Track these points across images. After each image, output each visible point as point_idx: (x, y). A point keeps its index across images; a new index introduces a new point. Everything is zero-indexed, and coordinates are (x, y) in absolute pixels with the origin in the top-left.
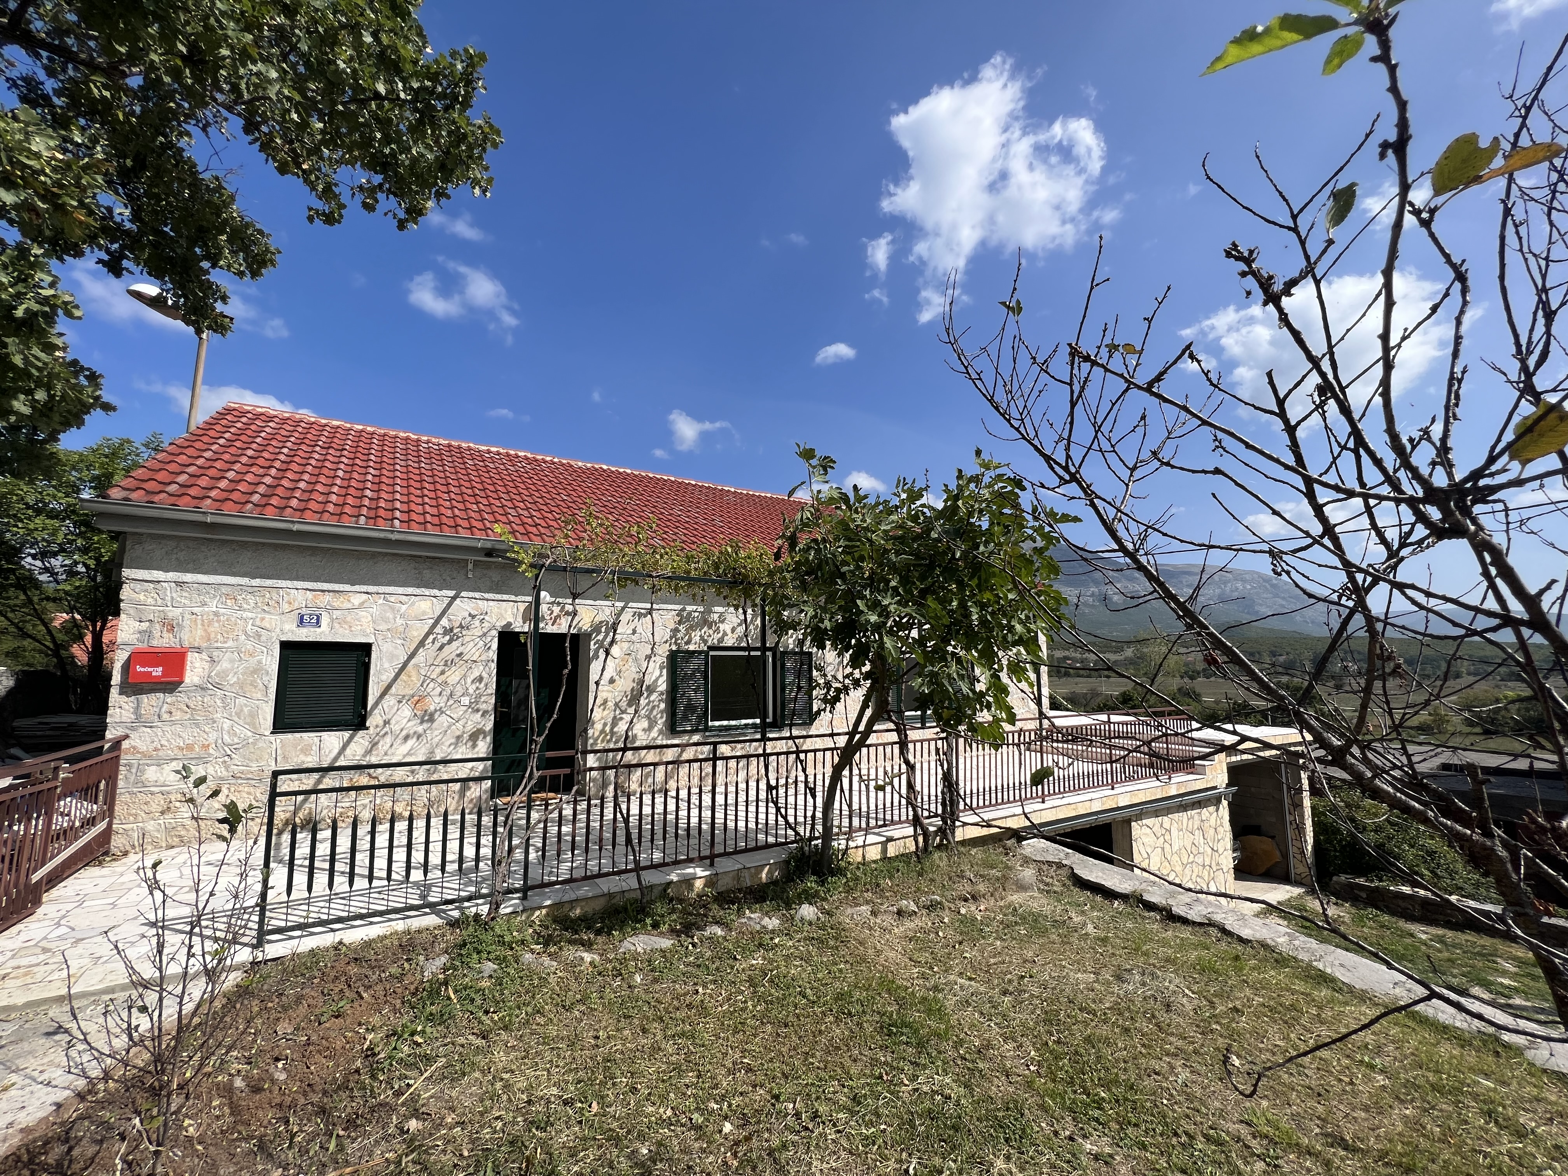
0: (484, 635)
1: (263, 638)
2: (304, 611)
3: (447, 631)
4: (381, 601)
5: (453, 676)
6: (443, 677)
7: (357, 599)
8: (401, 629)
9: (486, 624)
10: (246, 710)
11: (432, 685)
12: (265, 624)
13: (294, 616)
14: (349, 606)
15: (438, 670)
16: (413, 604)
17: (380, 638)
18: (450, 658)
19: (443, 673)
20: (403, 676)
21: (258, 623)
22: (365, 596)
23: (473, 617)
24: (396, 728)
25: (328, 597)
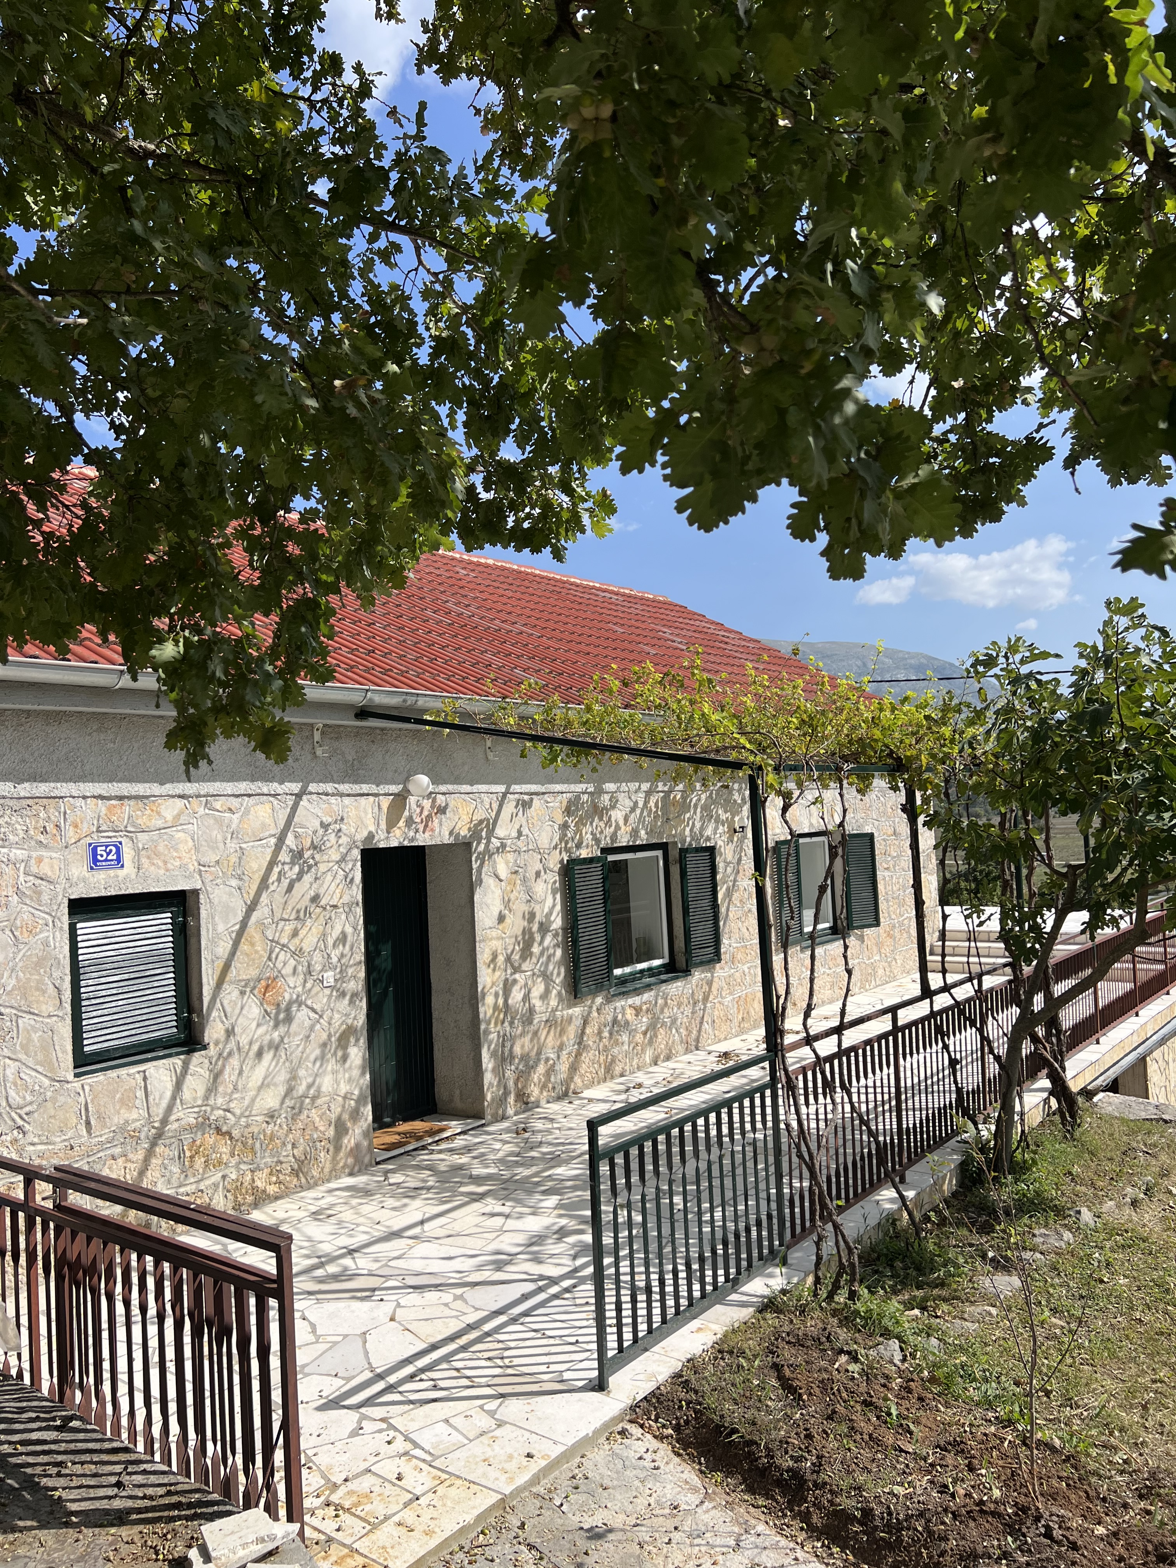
0: (343, 859)
1: (45, 898)
2: (95, 838)
3: (297, 856)
4: (201, 811)
5: (309, 938)
6: (296, 941)
7: (170, 809)
8: (234, 859)
9: (344, 840)
10: (35, 1037)
11: (282, 956)
12: (45, 869)
13: (82, 851)
14: (160, 823)
15: (289, 928)
16: (247, 812)
17: (208, 877)
18: (302, 905)
19: (295, 934)
20: (244, 947)
21: (34, 869)
22: (180, 803)
23: (325, 826)
24: (244, 1040)
25: (128, 807)
